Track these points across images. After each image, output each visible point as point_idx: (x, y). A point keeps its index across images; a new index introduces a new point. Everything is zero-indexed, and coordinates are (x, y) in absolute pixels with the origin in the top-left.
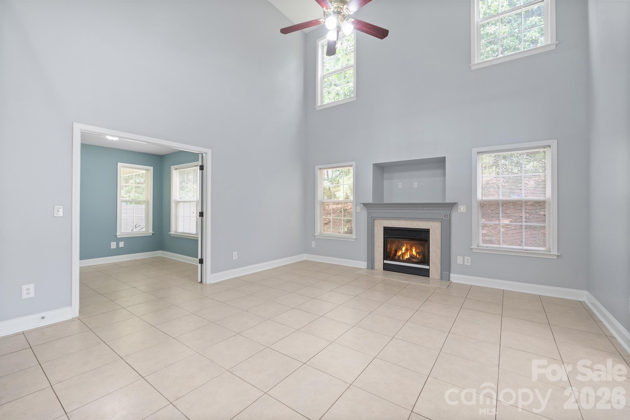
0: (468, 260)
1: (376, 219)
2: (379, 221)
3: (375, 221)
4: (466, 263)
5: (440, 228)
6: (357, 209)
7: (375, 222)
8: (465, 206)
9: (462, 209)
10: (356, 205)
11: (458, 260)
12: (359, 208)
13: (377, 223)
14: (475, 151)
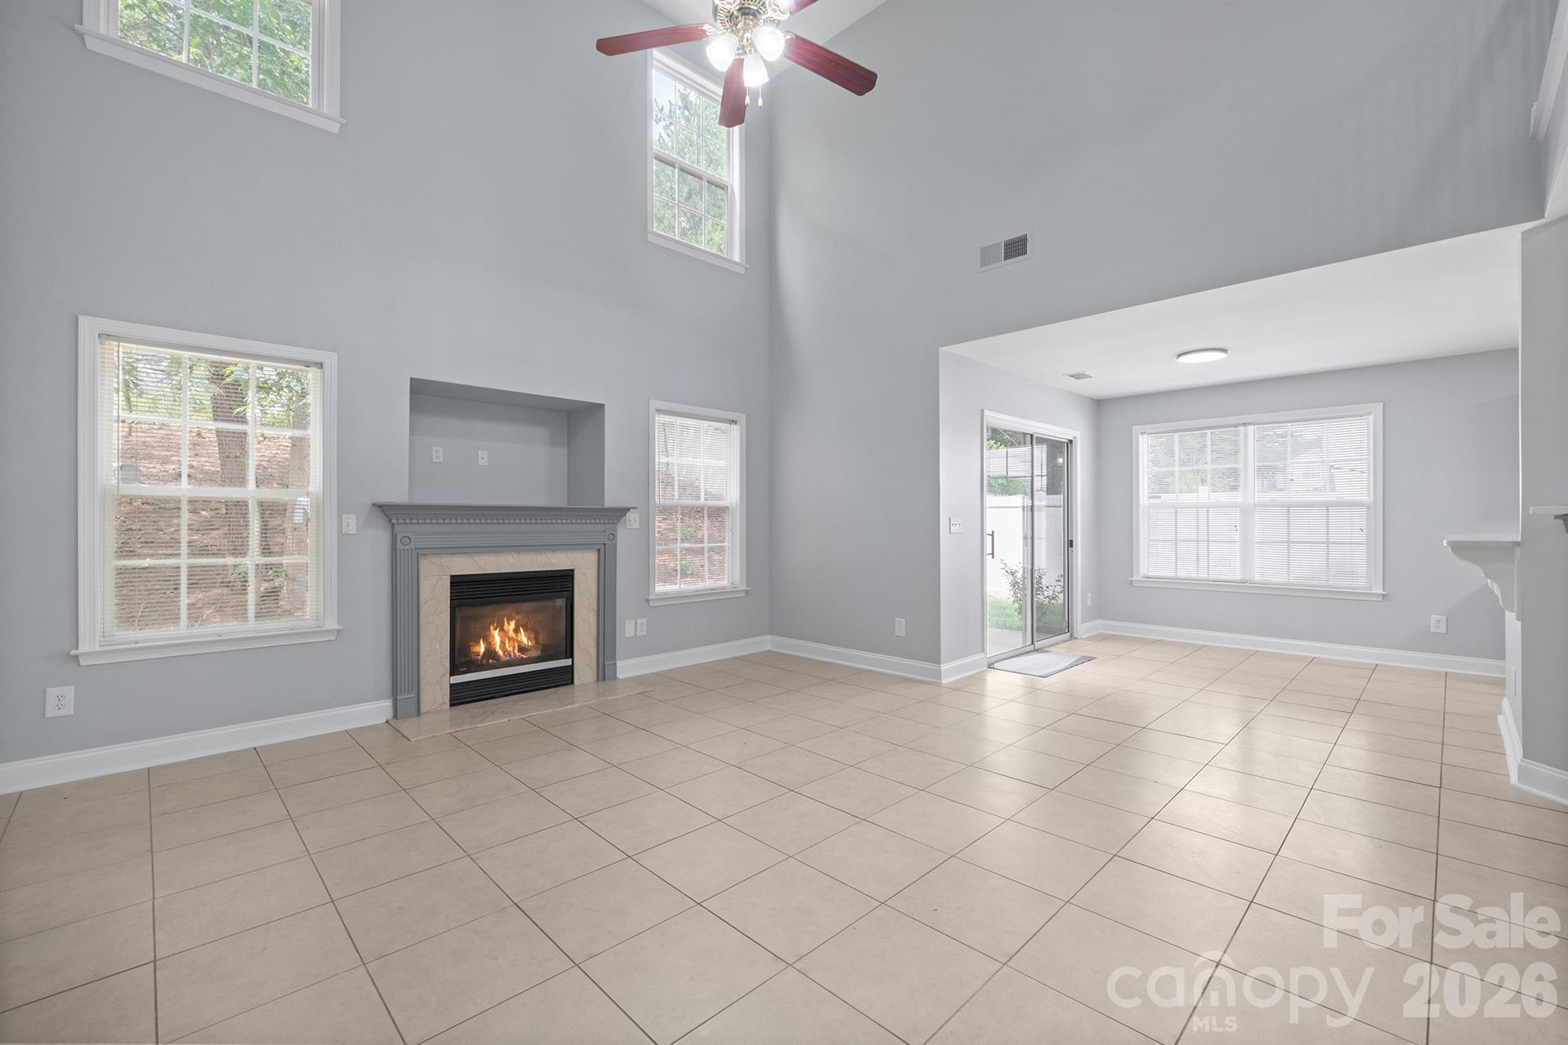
0: (642, 624)
1: (425, 555)
2: (436, 560)
3: (421, 560)
4: (639, 633)
5: (595, 565)
6: (344, 524)
7: (421, 566)
8: (638, 515)
9: (633, 519)
10: (342, 509)
11: (629, 628)
12: (351, 523)
13: (427, 566)
14: (655, 404)
